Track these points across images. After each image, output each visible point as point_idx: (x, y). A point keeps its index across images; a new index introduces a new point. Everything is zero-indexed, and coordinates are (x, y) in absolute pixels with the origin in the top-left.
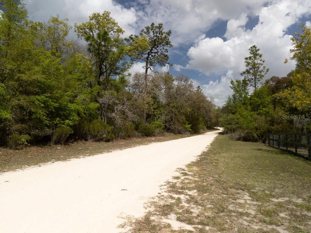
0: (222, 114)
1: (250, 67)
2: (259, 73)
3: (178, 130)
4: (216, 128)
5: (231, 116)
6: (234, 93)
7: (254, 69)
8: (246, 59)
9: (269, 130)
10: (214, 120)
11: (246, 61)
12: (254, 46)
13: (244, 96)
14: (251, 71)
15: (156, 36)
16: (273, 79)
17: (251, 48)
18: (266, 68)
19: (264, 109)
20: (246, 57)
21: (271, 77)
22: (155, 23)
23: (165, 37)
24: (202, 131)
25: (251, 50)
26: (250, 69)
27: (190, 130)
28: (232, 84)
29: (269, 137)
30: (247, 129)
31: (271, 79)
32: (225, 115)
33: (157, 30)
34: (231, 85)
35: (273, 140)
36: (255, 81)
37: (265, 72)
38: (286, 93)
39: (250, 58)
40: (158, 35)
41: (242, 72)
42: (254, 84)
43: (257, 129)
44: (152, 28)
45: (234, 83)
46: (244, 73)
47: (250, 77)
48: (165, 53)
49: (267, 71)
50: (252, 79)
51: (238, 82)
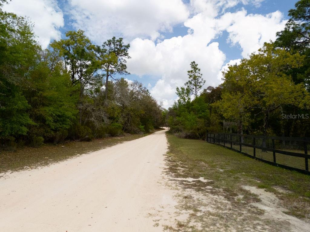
0: (169, 116)
1: (192, 78)
2: (198, 84)
3: (134, 130)
4: (161, 128)
5: (177, 118)
6: (179, 98)
7: (195, 80)
8: (189, 72)
9: (207, 131)
10: (160, 121)
11: (188, 73)
12: (194, 62)
13: (187, 101)
14: (193, 82)
15: (117, 48)
16: (209, 88)
17: (192, 63)
18: (203, 80)
19: (203, 113)
20: (188, 71)
21: (208, 87)
22: (116, 37)
23: (125, 50)
25: (192, 65)
26: (192, 80)
27: (144, 130)
28: (177, 90)
29: (207, 136)
30: (191, 130)
31: (208, 88)
32: (171, 117)
33: (118, 43)
34: (177, 92)
35: (210, 138)
36: (196, 90)
38: (219, 104)
39: (192, 71)
40: (118, 47)
41: (185, 83)
42: (195, 93)
43: (198, 129)
44: (113, 41)
45: (179, 90)
46: (187, 83)
47: (192, 86)
48: (124, 63)
49: (204, 82)
50: (193, 88)
51: (182, 89)
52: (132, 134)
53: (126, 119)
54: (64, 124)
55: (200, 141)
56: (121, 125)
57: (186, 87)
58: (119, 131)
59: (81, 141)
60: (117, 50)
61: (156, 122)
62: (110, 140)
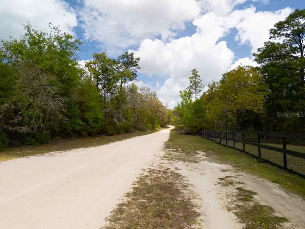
0: (173, 116)
1: (192, 84)
2: (198, 88)
3: (143, 128)
4: (167, 126)
6: (182, 100)
7: (195, 85)
8: (190, 78)
9: (202, 128)
10: (166, 120)
12: (195, 70)
13: (189, 102)
14: (193, 87)
17: (193, 70)
18: (203, 85)
19: (201, 114)
22: (128, 52)
24: (157, 129)
25: (193, 72)
27: (151, 128)
29: (202, 132)
30: (190, 127)
32: (175, 117)
33: (130, 57)
34: (180, 94)
36: (196, 94)
37: (202, 88)
39: (192, 78)
40: (130, 60)
41: (187, 87)
42: (195, 96)
43: (196, 127)
44: (126, 55)
45: (182, 93)
46: (189, 87)
47: (193, 90)
48: (134, 72)
49: (204, 87)
50: (194, 92)
51: (185, 92)
52: (141, 131)
53: (136, 119)
54: (97, 123)
55: (196, 136)
56: (132, 124)
57: (188, 91)
58: (132, 129)
59: (107, 135)
60: (129, 62)
61: (163, 121)
62: (126, 135)
